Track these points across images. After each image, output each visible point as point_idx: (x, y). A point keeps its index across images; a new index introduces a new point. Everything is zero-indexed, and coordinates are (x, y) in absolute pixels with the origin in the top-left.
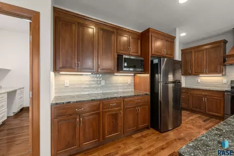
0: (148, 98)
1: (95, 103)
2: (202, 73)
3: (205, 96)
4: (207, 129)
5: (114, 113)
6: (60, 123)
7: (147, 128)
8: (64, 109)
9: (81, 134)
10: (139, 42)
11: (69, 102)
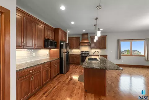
0: (59, 60)
1: (39, 66)
2: (74, 48)
3: (75, 57)
4: (77, 68)
5: (47, 70)
6: (21, 82)
7: (58, 74)
8: (24, 72)
9: (33, 85)
10: (54, 33)
11: (27, 68)
